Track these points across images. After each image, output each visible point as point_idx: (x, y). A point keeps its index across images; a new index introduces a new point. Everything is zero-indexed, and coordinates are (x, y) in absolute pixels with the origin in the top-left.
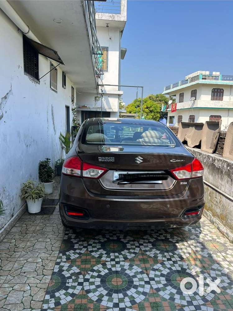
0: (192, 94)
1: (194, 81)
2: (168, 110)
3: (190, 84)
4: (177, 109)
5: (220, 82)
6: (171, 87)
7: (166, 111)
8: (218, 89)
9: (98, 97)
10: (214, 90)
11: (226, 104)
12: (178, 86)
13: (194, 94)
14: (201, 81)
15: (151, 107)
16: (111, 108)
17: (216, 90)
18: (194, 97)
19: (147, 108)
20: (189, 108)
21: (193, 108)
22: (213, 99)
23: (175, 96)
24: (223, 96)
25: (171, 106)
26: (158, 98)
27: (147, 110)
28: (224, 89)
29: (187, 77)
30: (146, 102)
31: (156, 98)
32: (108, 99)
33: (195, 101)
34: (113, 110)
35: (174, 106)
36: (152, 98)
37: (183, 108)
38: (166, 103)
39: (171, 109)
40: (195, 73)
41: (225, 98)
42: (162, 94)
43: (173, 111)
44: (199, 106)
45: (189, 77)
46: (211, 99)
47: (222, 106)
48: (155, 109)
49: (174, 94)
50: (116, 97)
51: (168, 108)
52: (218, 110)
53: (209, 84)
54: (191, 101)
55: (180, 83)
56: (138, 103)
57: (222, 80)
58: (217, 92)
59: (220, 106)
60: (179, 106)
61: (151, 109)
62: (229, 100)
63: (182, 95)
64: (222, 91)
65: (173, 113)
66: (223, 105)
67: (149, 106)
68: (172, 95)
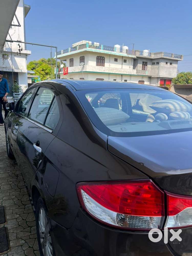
0: (80, 60)
1: (82, 49)
2: (60, 72)
3: (78, 51)
4: (69, 72)
5: (102, 51)
6: (62, 53)
7: (59, 73)
8: (101, 57)
9: (6, 55)
10: (98, 58)
11: (107, 70)
12: (68, 52)
13: (82, 59)
14: (88, 49)
15: (46, 69)
16: (18, 69)
17: (99, 58)
18: (83, 62)
19: (43, 70)
20: (80, 71)
21: (83, 72)
22: (97, 65)
23: (66, 60)
24: (104, 63)
25: (63, 69)
26: (50, 62)
27: (43, 72)
28: (105, 57)
29: (74, 45)
30: (41, 65)
31: (49, 62)
32: (14, 58)
33: (84, 66)
34: (22, 71)
35: (66, 69)
36: (45, 62)
37: (74, 72)
38: (58, 67)
39: (63, 72)
40: (80, 42)
41: (106, 64)
42: (54, 58)
43: (65, 74)
44: (87, 70)
45: (77, 45)
46: (96, 64)
47: (104, 71)
48: (50, 71)
49: (64, 59)
50: (23, 57)
51: (60, 71)
52: (102, 74)
53: (95, 52)
54: (80, 65)
55: (70, 49)
56: (34, 66)
57: (104, 49)
58: (100, 59)
59: (103, 71)
60: (70, 70)
61: (47, 71)
62: (109, 67)
63: (72, 61)
64: (104, 58)
65: (65, 75)
66: (106, 70)
67: (45, 69)
68: (62, 60)
